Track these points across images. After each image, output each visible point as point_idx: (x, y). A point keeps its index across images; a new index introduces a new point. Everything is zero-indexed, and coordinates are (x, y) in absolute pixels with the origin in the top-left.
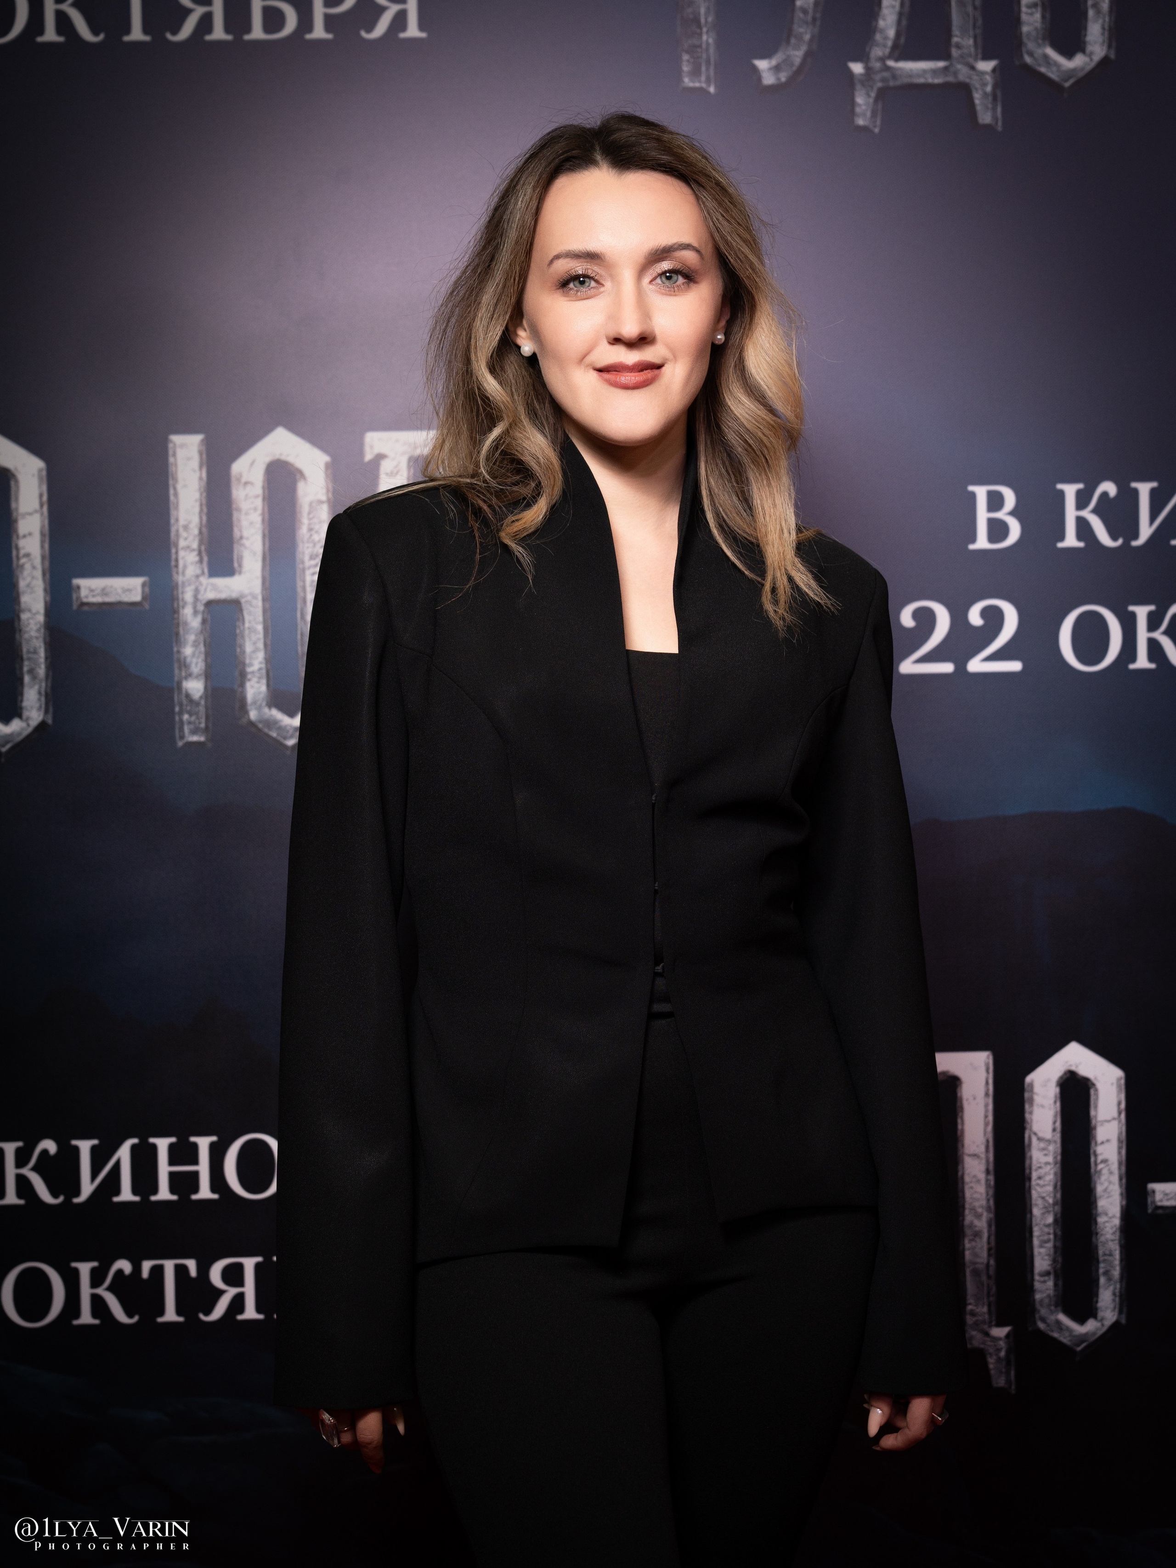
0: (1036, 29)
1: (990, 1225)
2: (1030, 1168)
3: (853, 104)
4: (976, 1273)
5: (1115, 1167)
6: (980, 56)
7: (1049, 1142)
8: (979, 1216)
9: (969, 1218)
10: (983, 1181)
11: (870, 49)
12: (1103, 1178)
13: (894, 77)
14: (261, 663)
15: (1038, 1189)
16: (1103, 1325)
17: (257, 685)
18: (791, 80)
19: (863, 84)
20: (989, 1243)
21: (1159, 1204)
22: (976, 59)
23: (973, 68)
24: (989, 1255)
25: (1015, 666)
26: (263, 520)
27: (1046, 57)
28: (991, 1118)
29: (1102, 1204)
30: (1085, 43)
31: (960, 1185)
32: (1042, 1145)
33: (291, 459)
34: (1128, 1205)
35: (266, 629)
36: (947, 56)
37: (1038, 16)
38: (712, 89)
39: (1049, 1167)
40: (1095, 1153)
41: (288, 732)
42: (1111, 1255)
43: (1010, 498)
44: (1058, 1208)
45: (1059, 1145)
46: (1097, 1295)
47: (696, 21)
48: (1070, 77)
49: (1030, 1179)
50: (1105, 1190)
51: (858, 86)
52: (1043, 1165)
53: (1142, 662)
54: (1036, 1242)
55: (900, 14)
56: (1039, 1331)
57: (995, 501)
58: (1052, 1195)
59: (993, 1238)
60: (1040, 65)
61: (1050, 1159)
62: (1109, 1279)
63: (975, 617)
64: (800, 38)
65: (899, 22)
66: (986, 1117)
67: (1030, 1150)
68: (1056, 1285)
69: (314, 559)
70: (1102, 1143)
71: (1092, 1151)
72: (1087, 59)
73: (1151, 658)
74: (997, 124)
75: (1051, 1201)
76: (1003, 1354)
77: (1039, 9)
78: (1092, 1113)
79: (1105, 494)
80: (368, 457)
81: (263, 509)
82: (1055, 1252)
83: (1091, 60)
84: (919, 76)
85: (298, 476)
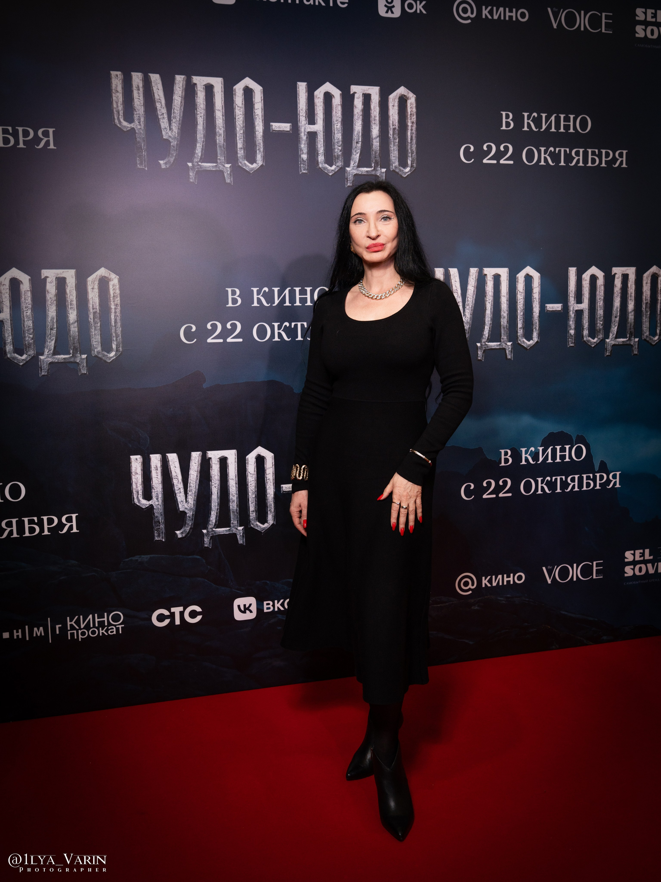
0: (242, 155)
1: (237, 499)
2: (248, 482)
3: (189, 175)
4: (233, 512)
5: (272, 481)
6: (226, 163)
7: (253, 474)
8: (234, 496)
9: (231, 497)
10: (235, 486)
11: (194, 159)
12: (268, 484)
13: (201, 167)
14: (10, 340)
15: (250, 488)
16: (269, 525)
17: (9, 346)
18: (170, 167)
19: (192, 170)
20: (237, 503)
21: (284, 490)
22: (225, 164)
23: (224, 166)
24: (237, 507)
25: (241, 340)
26: (9, 296)
27: (245, 164)
28: (236, 468)
29: (268, 491)
30: (256, 160)
31: (228, 488)
32: (251, 475)
33: (18, 277)
34: (275, 491)
35: (12, 330)
36: (216, 162)
37: (242, 152)
38: (146, 169)
39: (253, 481)
40: (266, 477)
41: (20, 361)
42: (271, 505)
43: (238, 292)
44: (256, 493)
45: (256, 475)
46: (268, 517)
47: (141, 147)
48: (253, 170)
49: (248, 485)
50: (269, 487)
51: (190, 170)
52: (252, 481)
53: (276, 339)
54: (250, 503)
55: (202, 149)
56: (252, 527)
57: (234, 293)
58: (254, 489)
59: (238, 502)
60: (243, 166)
61: (254, 479)
62: (271, 512)
63: (229, 326)
64: (172, 155)
65: (202, 151)
66: (235, 468)
67: (248, 477)
68: (256, 514)
69: (27, 308)
70: (268, 474)
71: (265, 477)
72: (257, 165)
73: (279, 338)
74: (232, 183)
75: (254, 491)
76: (241, 534)
77: (243, 149)
78: (265, 466)
79: (265, 291)
80: (43, 277)
81: (9, 292)
82: (255, 505)
83: (258, 165)
84: (208, 168)
85: (20, 283)
